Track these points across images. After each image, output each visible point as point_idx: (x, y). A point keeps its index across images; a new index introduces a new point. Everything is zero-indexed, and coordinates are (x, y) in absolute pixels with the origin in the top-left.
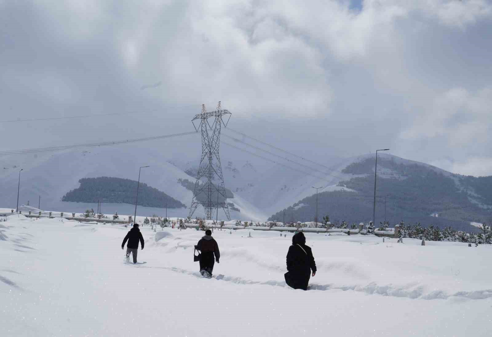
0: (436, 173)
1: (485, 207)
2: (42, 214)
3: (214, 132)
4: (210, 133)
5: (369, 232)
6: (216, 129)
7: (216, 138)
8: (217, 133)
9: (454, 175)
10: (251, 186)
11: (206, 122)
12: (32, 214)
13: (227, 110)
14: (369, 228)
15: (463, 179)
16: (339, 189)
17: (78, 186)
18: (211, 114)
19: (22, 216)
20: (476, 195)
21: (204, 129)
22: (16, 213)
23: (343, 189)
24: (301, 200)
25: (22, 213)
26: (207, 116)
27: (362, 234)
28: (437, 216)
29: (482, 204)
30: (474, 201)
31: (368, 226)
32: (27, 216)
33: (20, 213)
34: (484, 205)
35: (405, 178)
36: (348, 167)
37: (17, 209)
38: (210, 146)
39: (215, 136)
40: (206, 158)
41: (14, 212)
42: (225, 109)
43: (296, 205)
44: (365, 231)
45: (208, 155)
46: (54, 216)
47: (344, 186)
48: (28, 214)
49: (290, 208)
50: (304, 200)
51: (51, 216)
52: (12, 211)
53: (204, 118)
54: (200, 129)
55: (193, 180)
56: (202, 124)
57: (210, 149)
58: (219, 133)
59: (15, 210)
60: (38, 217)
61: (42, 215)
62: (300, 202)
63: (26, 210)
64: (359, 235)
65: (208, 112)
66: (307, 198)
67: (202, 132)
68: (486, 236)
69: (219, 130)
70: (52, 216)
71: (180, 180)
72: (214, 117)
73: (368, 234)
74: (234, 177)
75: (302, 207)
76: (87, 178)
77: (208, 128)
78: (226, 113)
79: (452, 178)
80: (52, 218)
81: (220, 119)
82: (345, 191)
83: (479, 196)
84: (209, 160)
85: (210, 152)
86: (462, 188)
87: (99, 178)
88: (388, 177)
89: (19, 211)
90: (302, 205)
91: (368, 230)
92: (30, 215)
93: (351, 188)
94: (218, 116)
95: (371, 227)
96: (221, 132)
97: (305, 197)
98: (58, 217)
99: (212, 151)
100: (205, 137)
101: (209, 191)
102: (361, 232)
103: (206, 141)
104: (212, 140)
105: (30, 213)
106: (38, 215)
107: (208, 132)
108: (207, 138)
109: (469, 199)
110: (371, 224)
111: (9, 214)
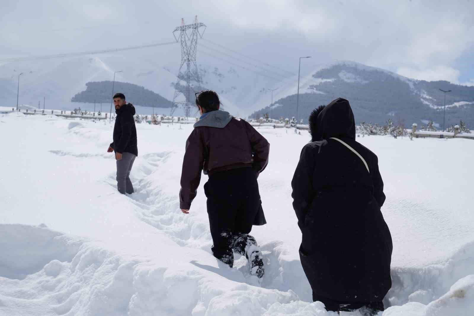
0: (394, 78)
1: (436, 107)
2: (38, 111)
3: (192, 42)
4: (189, 43)
5: (292, 126)
6: (193, 40)
7: (194, 47)
8: (194, 43)
9: (409, 80)
10: (235, 88)
11: (185, 33)
12: (29, 112)
13: (202, 23)
14: (292, 123)
15: (417, 83)
16: (309, 91)
17: (84, 88)
18: (189, 27)
19: (21, 114)
20: (428, 97)
21: (183, 40)
22: (16, 111)
23: (312, 92)
24: (277, 100)
25: (21, 111)
26: (185, 28)
27: (287, 127)
28: (393, 115)
29: (432, 105)
30: (426, 102)
31: (291, 121)
32: (25, 114)
33: (19, 111)
34: (435, 106)
35: (367, 82)
36: (317, 73)
37: (17, 107)
38: (188, 54)
39: (192, 46)
40: (185, 64)
41: (14, 110)
42: (201, 22)
43: (272, 105)
44: (289, 125)
45: (187, 62)
46: (46, 113)
47: (314, 89)
48: (25, 111)
49: (267, 108)
50: (279, 101)
51: (43, 114)
52: (13, 109)
53: (183, 30)
54: (180, 40)
55: (183, 83)
56: (181, 35)
57: (188, 56)
58: (196, 43)
59: (15, 108)
60: (33, 114)
61: (36, 113)
62: (276, 103)
63: (24, 108)
64: (285, 128)
65: (186, 24)
66: (282, 99)
67: (181, 42)
68: (391, 130)
69: (196, 40)
70: (45, 113)
71: (173, 83)
72: (191, 30)
73: (291, 127)
74: (220, 81)
75: (278, 107)
76: (93, 81)
77: (187, 39)
78: (202, 26)
79: (407, 82)
80: (45, 115)
81: (197, 31)
82: (314, 94)
83: (431, 98)
84: (188, 66)
85: (188, 59)
86: (415, 91)
87: (102, 82)
88: (352, 81)
89: (19, 109)
90: (277, 105)
91: (291, 124)
92: (27, 113)
93: (319, 90)
94: (195, 28)
95: (293, 122)
96: (197, 42)
97: (280, 99)
98: (50, 114)
99: (190, 58)
100: (184, 46)
101: (187, 93)
102: (286, 126)
103: (185, 50)
104: (190, 49)
105: (27, 110)
106: (34, 112)
107: (187, 42)
108: (185, 47)
109: (422, 100)
110: (294, 119)
111: (10, 112)
